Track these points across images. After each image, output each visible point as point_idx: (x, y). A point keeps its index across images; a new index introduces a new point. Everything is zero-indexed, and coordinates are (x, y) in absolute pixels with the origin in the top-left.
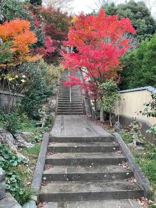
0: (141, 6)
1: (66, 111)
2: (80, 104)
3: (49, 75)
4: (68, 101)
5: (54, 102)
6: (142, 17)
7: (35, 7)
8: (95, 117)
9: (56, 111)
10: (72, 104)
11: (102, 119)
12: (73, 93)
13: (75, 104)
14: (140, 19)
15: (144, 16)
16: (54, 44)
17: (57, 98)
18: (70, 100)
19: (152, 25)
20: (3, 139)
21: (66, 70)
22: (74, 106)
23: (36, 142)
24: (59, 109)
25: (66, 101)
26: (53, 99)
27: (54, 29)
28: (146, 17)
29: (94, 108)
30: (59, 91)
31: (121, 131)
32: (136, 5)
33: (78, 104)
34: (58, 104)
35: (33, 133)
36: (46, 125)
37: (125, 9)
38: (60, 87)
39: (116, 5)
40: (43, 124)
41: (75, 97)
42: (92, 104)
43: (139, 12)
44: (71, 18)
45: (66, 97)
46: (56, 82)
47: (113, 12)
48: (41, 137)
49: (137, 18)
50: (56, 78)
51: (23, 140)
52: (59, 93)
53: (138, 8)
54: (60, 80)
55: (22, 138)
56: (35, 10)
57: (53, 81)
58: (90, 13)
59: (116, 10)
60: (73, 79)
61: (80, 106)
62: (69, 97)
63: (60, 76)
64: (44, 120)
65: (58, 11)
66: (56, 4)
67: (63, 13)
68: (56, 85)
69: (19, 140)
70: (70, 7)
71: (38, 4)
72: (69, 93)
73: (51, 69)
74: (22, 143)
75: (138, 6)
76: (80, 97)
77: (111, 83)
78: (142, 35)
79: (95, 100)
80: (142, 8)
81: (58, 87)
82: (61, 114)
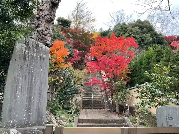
0: (146, 24)
1: (89, 106)
2: (100, 100)
3: (76, 77)
4: (90, 97)
5: (79, 99)
6: (148, 31)
7: (65, 28)
8: (112, 109)
9: (81, 106)
10: (94, 100)
11: (117, 111)
12: (94, 91)
13: (96, 100)
14: (146, 34)
15: (149, 31)
16: (79, 54)
17: (82, 96)
18: (92, 97)
19: (156, 37)
20: (49, 118)
21: (89, 73)
22: (95, 102)
23: (70, 122)
24: (82, 104)
25: (89, 98)
26: (78, 96)
27: (79, 44)
28: (151, 32)
29: (111, 103)
30: (83, 90)
31: (130, 116)
32: (142, 23)
33: (98, 100)
34: (83, 100)
35: (67, 117)
36: (75, 112)
37: (134, 27)
38: (84, 87)
39: (127, 23)
40: (73, 112)
41: (96, 95)
42: (110, 99)
43: (145, 29)
44: (92, 35)
45: (88, 95)
46: (80, 83)
47: (125, 29)
48: (72, 119)
49: (144, 33)
50: (81, 79)
51: (61, 120)
52: (83, 91)
53: (144, 25)
54: (84, 81)
55: (60, 119)
56: (65, 30)
57: (79, 82)
58: (107, 30)
59: (126, 28)
60: (94, 80)
61: (101, 102)
62: (91, 95)
63: (84, 78)
64: (74, 109)
65: (83, 30)
66: (80, 24)
67: (86, 31)
68: (80, 85)
69: (58, 120)
70: (91, 26)
71: (67, 25)
72: (91, 92)
73: (77, 73)
74: (61, 122)
75: (144, 24)
76: (100, 95)
77: (122, 82)
78: (149, 45)
79: (112, 95)
80: (147, 25)
81: (82, 86)
82: (85, 108)
